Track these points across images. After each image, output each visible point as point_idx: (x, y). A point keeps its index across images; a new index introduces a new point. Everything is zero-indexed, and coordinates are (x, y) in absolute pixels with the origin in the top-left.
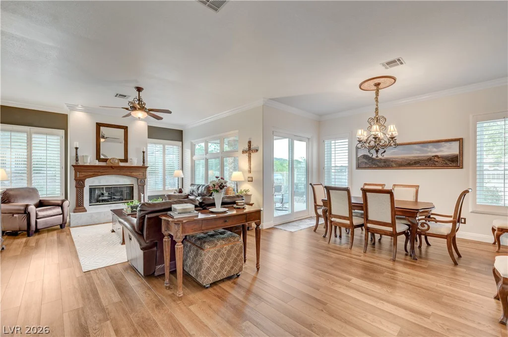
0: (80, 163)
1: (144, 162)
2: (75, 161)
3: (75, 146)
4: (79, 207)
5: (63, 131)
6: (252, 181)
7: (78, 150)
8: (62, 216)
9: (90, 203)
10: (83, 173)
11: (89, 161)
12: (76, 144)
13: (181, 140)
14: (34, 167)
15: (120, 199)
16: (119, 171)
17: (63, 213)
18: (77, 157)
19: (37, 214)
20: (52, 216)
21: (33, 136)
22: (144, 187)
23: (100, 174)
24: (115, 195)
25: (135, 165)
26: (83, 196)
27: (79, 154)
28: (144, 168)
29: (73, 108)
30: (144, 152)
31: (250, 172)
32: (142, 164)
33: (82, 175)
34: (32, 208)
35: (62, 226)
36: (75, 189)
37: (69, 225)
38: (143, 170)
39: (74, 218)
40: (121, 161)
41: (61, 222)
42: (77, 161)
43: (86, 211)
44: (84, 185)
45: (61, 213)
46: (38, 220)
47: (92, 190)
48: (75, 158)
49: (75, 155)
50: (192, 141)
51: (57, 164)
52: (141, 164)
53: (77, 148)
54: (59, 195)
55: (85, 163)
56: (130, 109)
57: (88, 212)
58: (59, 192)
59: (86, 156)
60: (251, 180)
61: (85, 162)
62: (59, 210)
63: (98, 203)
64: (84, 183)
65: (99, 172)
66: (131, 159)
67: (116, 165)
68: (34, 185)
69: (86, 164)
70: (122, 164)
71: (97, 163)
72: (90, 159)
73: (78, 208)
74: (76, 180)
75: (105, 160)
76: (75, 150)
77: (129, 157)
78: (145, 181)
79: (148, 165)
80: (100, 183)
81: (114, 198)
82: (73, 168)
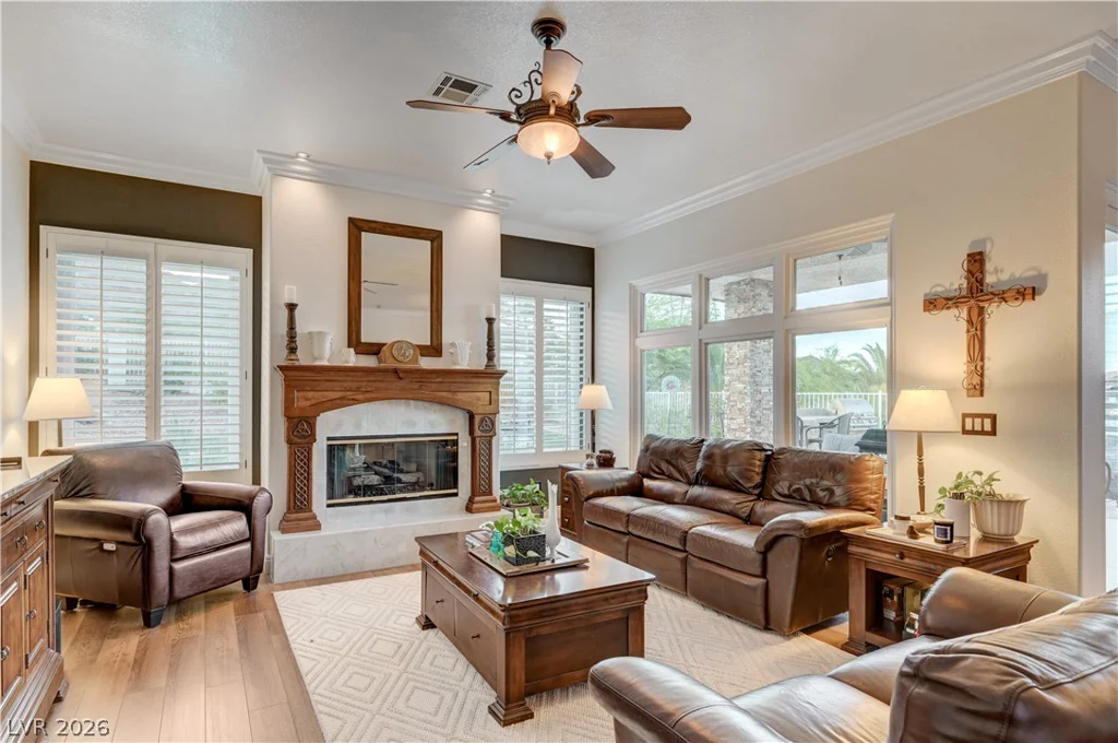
0: (303, 359)
1: (490, 357)
2: (286, 352)
3: (287, 301)
4: (299, 510)
5: (249, 252)
6: (993, 432)
7: (297, 312)
8: (247, 546)
9: (329, 498)
10: (310, 394)
11: (327, 353)
12: (290, 293)
13: (589, 282)
14: (166, 373)
15: (415, 486)
16: (416, 386)
17: (251, 539)
18: (292, 337)
19: (172, 542)
20: (218, 549)
21: (165, 269)
22: (490, 443)
23: (360, 397)
24: (401, 471)
25: (464, 365)
26: (309, 473)
27: (300, 329)
28: (490, 374)
29: (279, 165)
30: (490, 321)
31: (979, 389)
32: (485, 360)
33: (308, 399)
34: (157, 522)
35: (250, 583)
36: (284, 449)
37: (269, 580)
38: (488, 384)
39: (284, 549)
40: (426, 351)
41: (245, 568)
42: (292, 350)
43: (317, 527)
44: (314, 435)
45: (247, 535)
46: (178, 566)
47: (335, 451)
48: (285, 340)
49: (284, 329)
50: (634, 282)
51: (230, 362)
52: (480, 363)
53: (292, 307)
54: (237, 467)
55: (316, 359)
56: (514, 117)
57: (325, 532)
58: (236, 458)
59: (320, 333)
60: (983, 427)
61: (316, 354)
62: (238, 525)
63: (351, 499)
64: (312, 427)
65: (358, 390)
66: (453, 345)
67: (409, 366)
68: (164, 437)
69: (317, 363)
70: (427, 363)
71: (352, 359)
72: (329, 347)
73: (294, 516)
74: (289, 418)
75: (375, 349)
76: (286, 312)
77: (446, 338)
78: (493, 424)
79: (502, 368)
80: (358, 426)
81: (399, 481)
82: (280, 377)
